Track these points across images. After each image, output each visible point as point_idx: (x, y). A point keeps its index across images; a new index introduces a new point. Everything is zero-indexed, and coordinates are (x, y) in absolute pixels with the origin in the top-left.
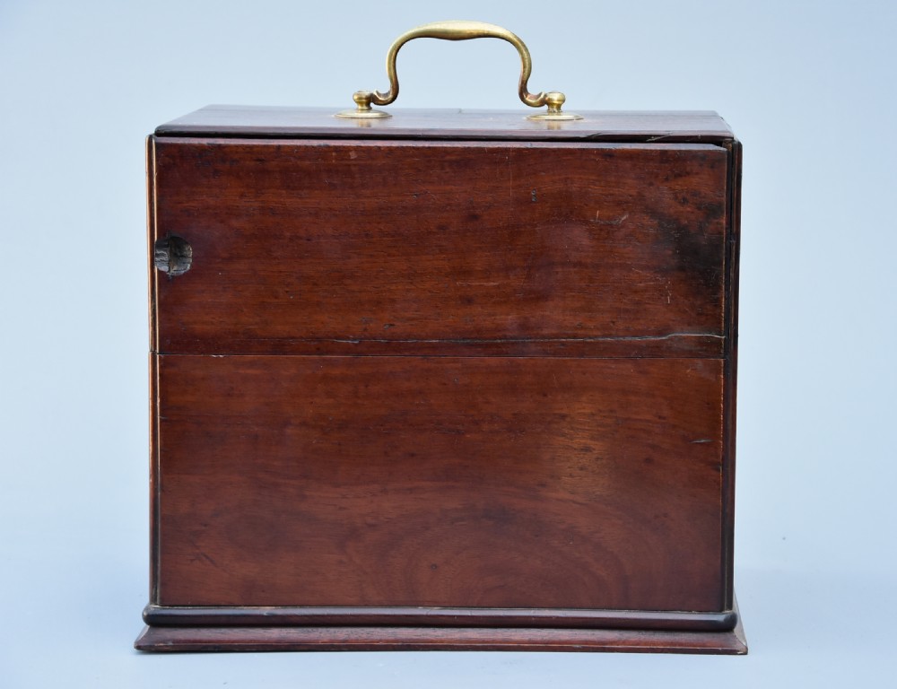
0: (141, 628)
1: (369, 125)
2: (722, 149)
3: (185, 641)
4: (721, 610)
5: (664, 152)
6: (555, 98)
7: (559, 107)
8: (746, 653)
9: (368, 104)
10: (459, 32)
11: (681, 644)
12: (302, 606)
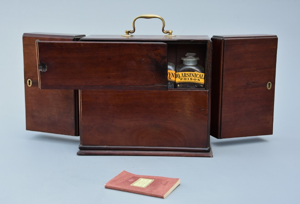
0: (78, 150)
1: (129, 38)
2: (165, 44)
3: (88, 153)
4: (207, 147)
5: (152, 44)
6: (170, 31)
7: (171, 33)
8: (212, 157)
9: (128, 33)
10: (149, 17)
11: (198, 155)
12: (113, 146)
